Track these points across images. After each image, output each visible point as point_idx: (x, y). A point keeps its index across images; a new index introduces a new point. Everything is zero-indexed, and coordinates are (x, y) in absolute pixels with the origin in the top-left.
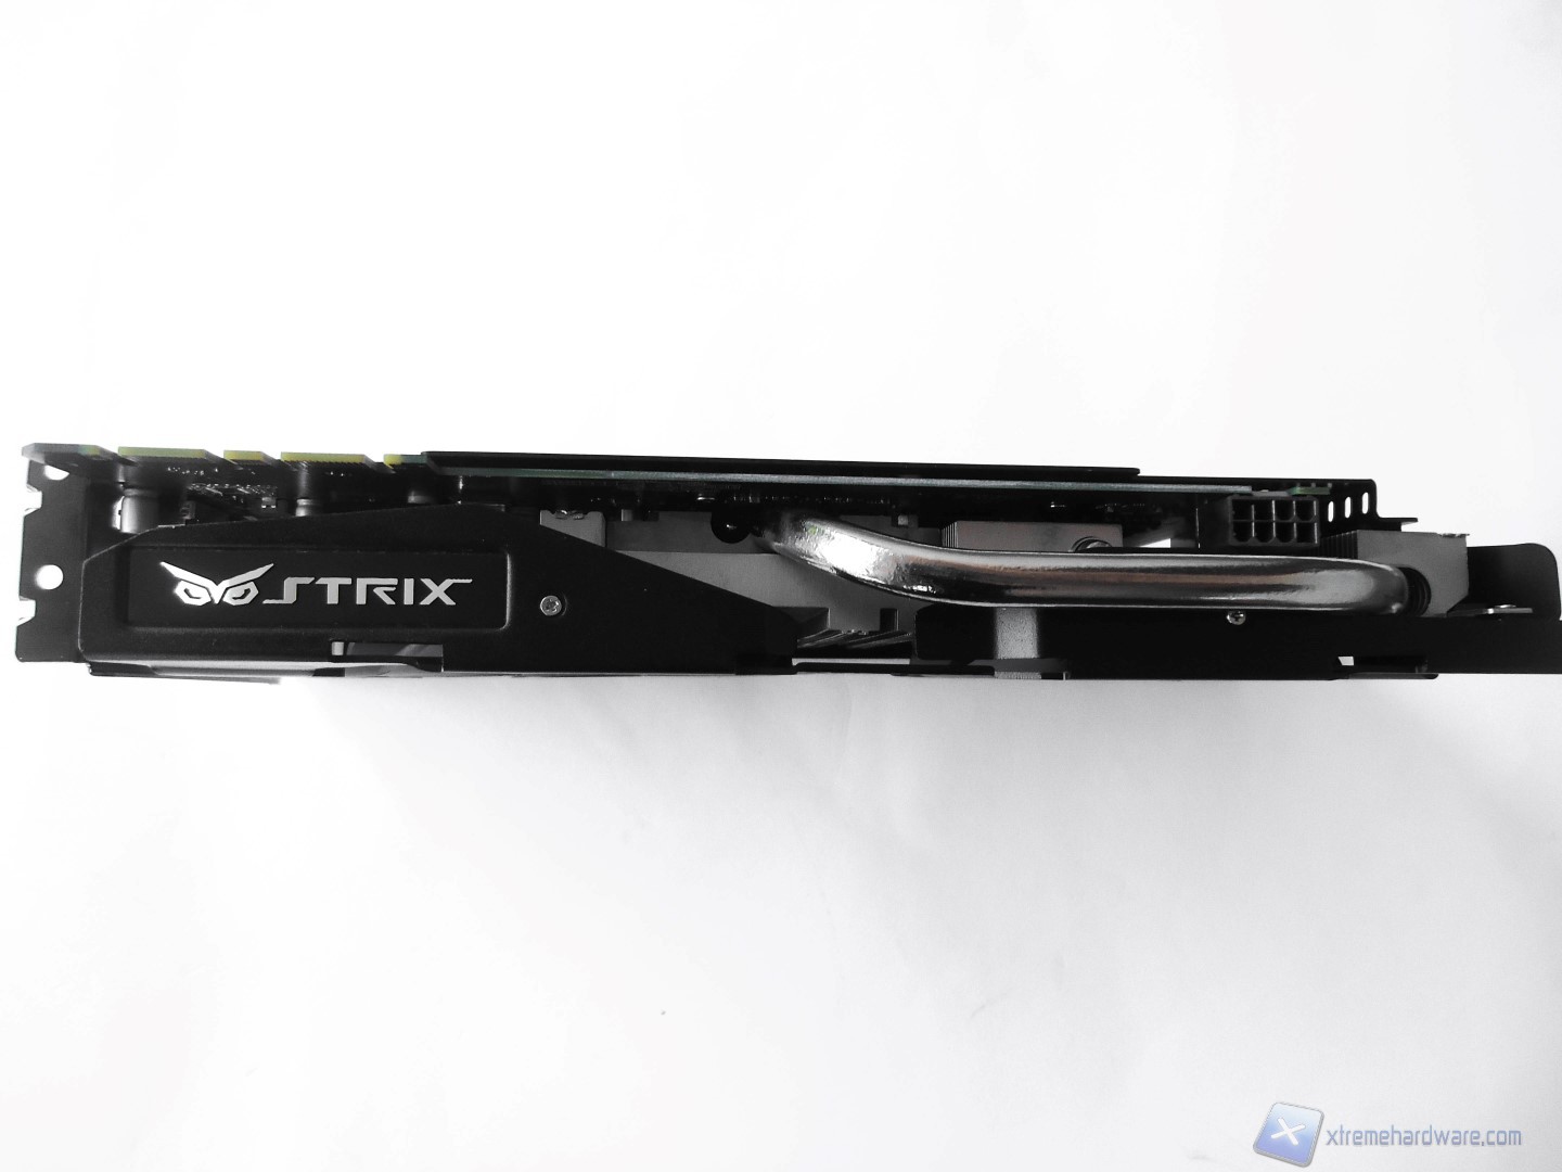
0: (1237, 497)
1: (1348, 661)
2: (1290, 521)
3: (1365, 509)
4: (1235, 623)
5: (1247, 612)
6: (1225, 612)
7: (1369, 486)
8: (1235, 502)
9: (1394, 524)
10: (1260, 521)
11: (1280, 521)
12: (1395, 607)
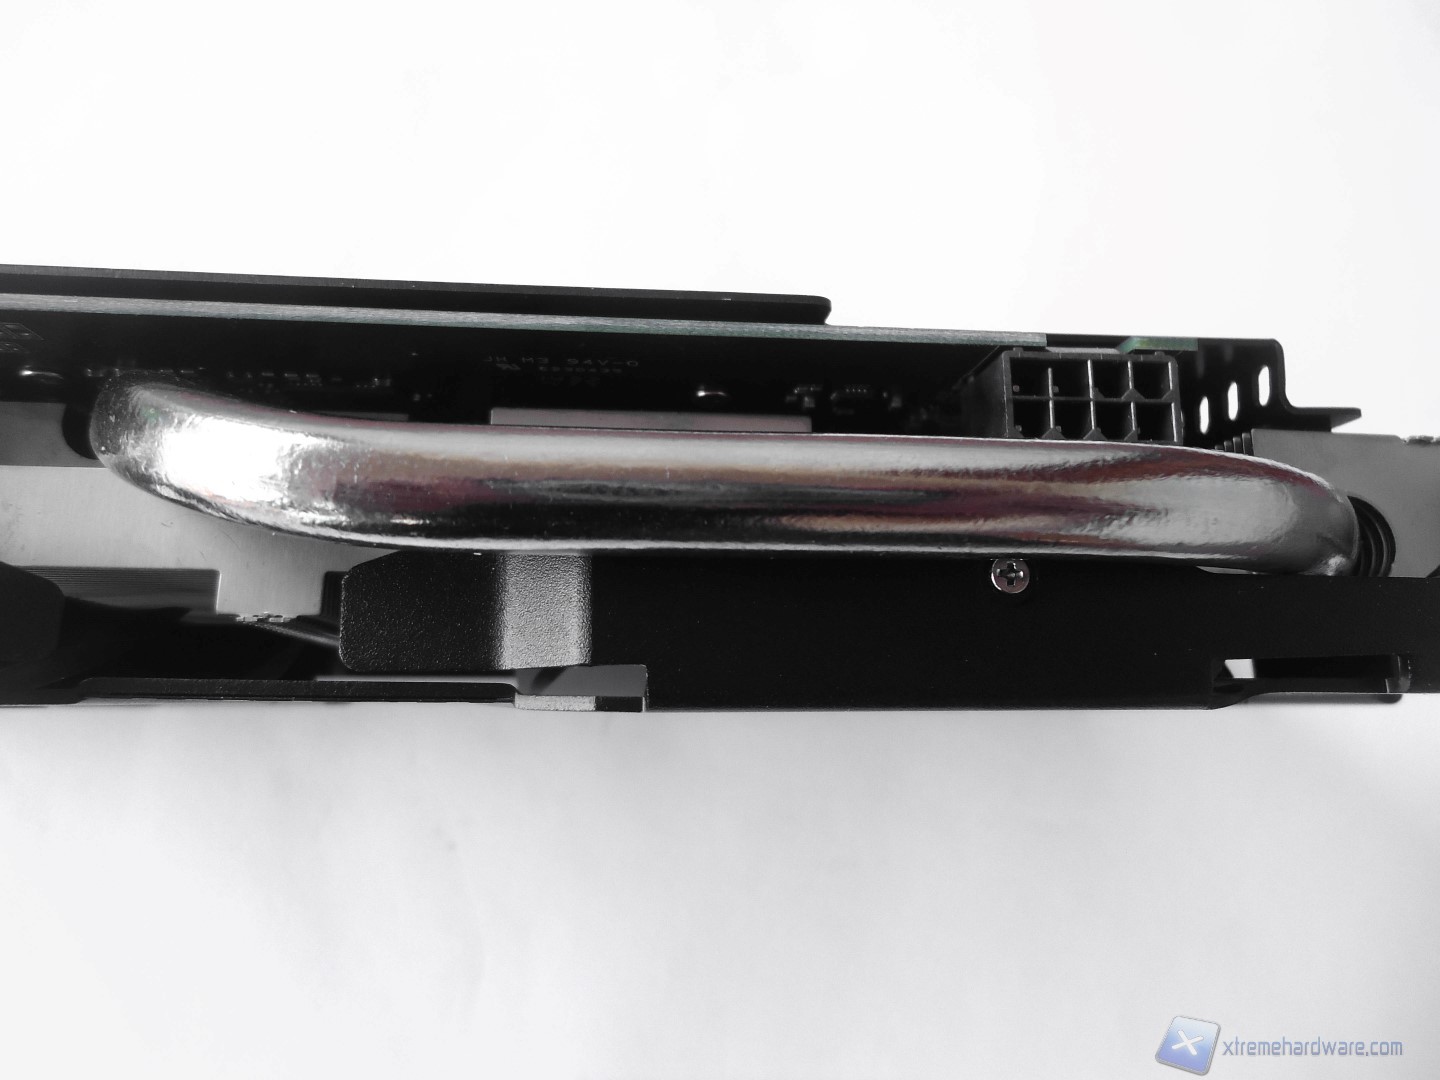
0: (1019, 354)
1: (1242, 668)
2: (1123, 399)
3: (1264, 398)
4: (1009, 590)
5: (1030, 561)
6: (986, 562)
7: (1268, 353)
8: (1017, 365)
9: (1320, 420)
10: (1062, 399)
11: (1102, 398)
12: (1335, 563)
